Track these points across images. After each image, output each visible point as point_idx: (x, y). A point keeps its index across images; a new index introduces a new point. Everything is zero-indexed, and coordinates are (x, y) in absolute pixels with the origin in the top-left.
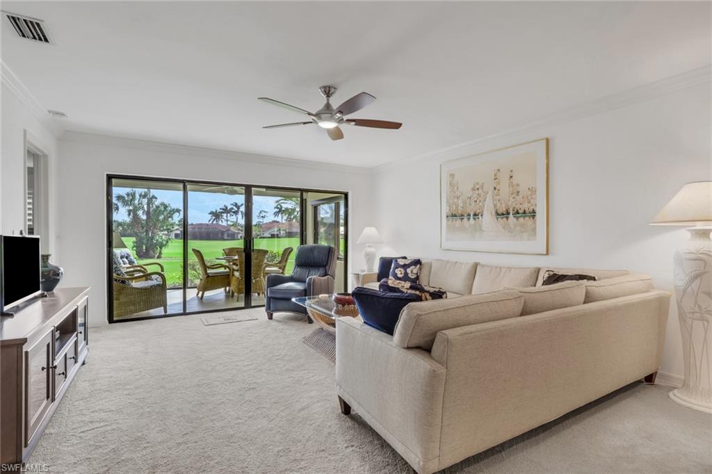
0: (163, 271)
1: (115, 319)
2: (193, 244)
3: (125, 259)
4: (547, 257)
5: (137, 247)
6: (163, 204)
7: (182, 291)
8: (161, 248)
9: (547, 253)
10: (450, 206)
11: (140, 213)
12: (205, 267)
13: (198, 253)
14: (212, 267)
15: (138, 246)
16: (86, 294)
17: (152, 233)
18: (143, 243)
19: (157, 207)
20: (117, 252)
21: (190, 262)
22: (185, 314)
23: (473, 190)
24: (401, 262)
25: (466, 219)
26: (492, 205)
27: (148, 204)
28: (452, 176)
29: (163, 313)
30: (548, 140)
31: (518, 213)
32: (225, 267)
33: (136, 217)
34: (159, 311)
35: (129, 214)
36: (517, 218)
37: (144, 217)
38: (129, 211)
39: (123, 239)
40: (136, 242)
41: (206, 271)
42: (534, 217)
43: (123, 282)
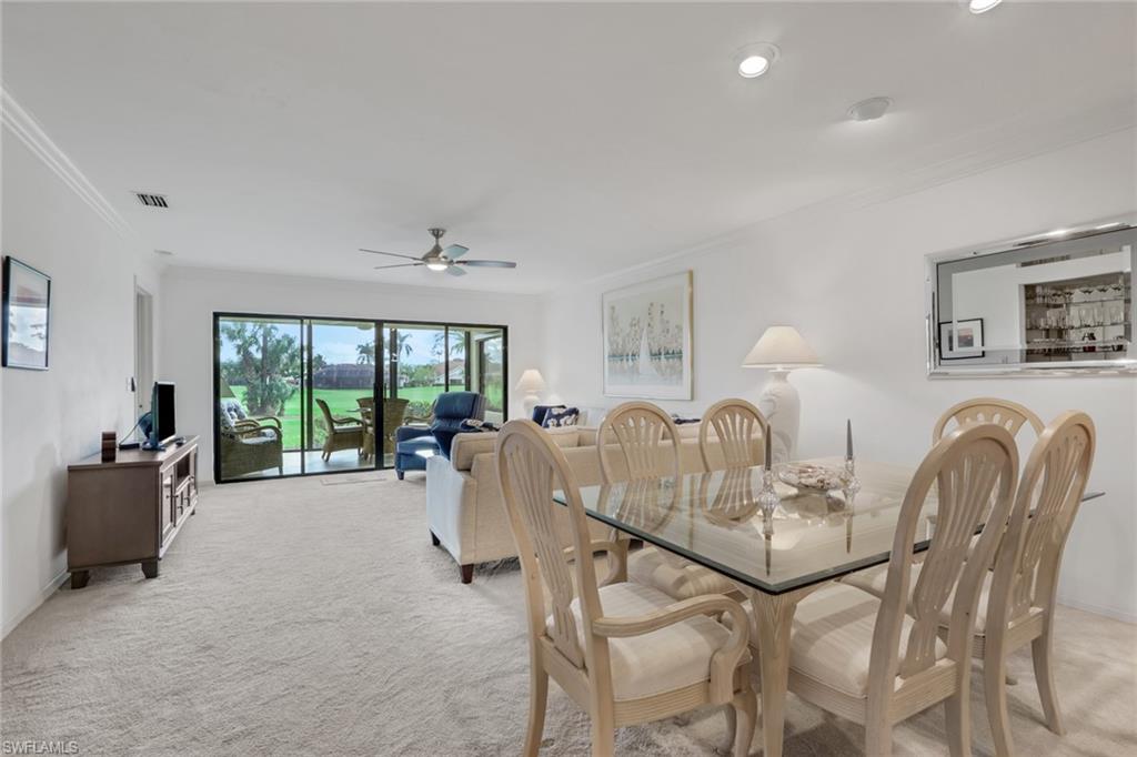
0: (280, 426)
1: (223, 479)
2: (318, 394)
3: (233, 413)
4: (692, 403)
5: (250, 400)
6: (285, 337)
7: (299, 454)
8: (283, 402)
9: (692, 399)
10: (611, 344)
11: (253, 349)
12: (331, 421)
13: (323, 405)
14: (341, 423)
15: (250, 398)
16: (195, 442)
17: (271, 379)
18: (256, 394)
19: (279, 342)
20: (225, 402)
21: (314, 418)
22: (303, 474)
23: (631, 325)
24: (555, 412)
25: (625, 358)
26: (647, 346)
27: (265, 339)
28: (613, 308)
29: (278, 474)
30: (691, 274)
31: (668, 353)
32: (358, 422)
33: (247, 356)
34: (275, 471)
35: (239, 352)
36: (667, 359)
37: (259, 356)
38: (239, 347)
39: (232, 387)
40: (247, 393)
41: (332, 427)
42: (681, 358)
43: (232, 437)
